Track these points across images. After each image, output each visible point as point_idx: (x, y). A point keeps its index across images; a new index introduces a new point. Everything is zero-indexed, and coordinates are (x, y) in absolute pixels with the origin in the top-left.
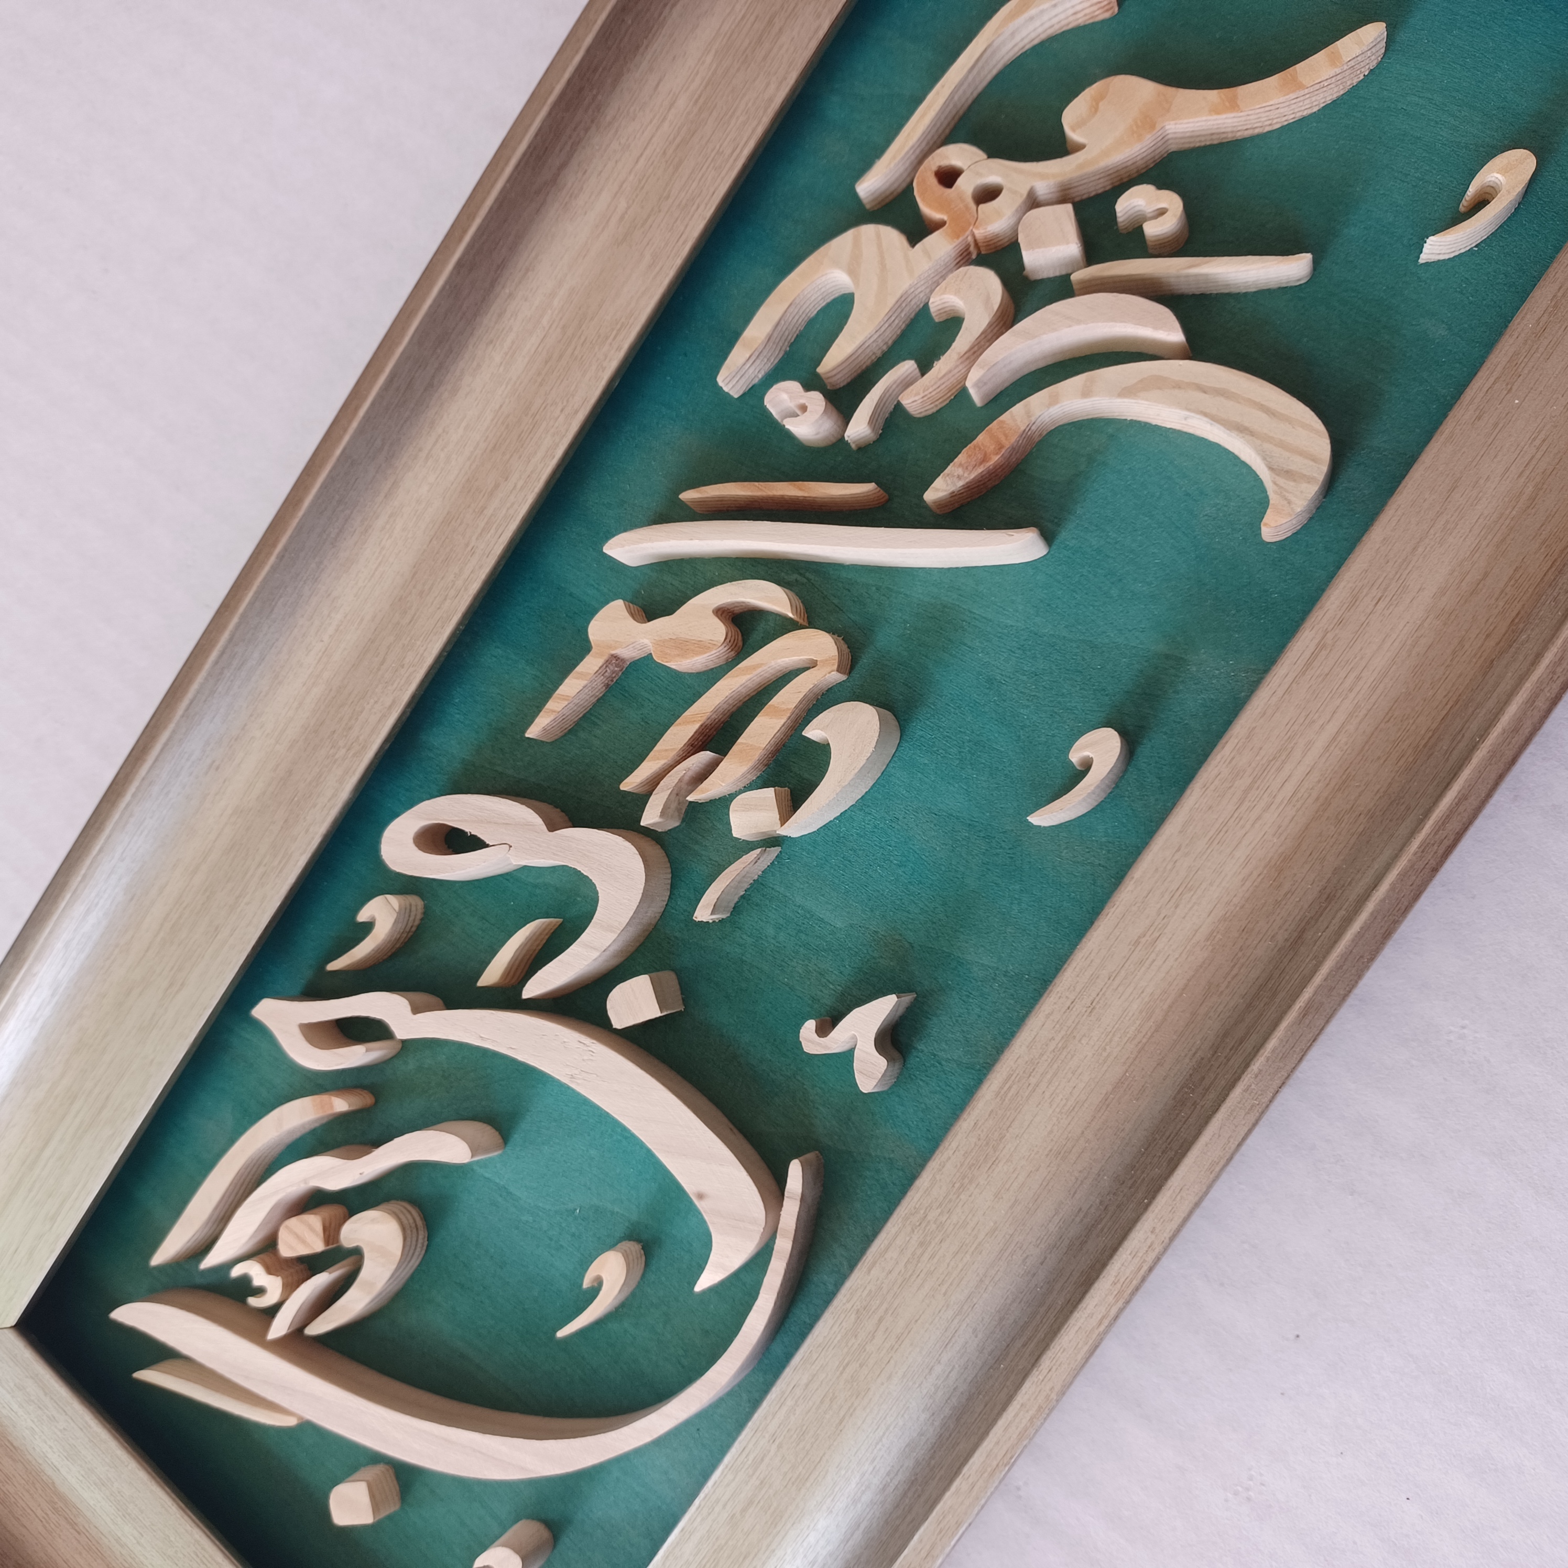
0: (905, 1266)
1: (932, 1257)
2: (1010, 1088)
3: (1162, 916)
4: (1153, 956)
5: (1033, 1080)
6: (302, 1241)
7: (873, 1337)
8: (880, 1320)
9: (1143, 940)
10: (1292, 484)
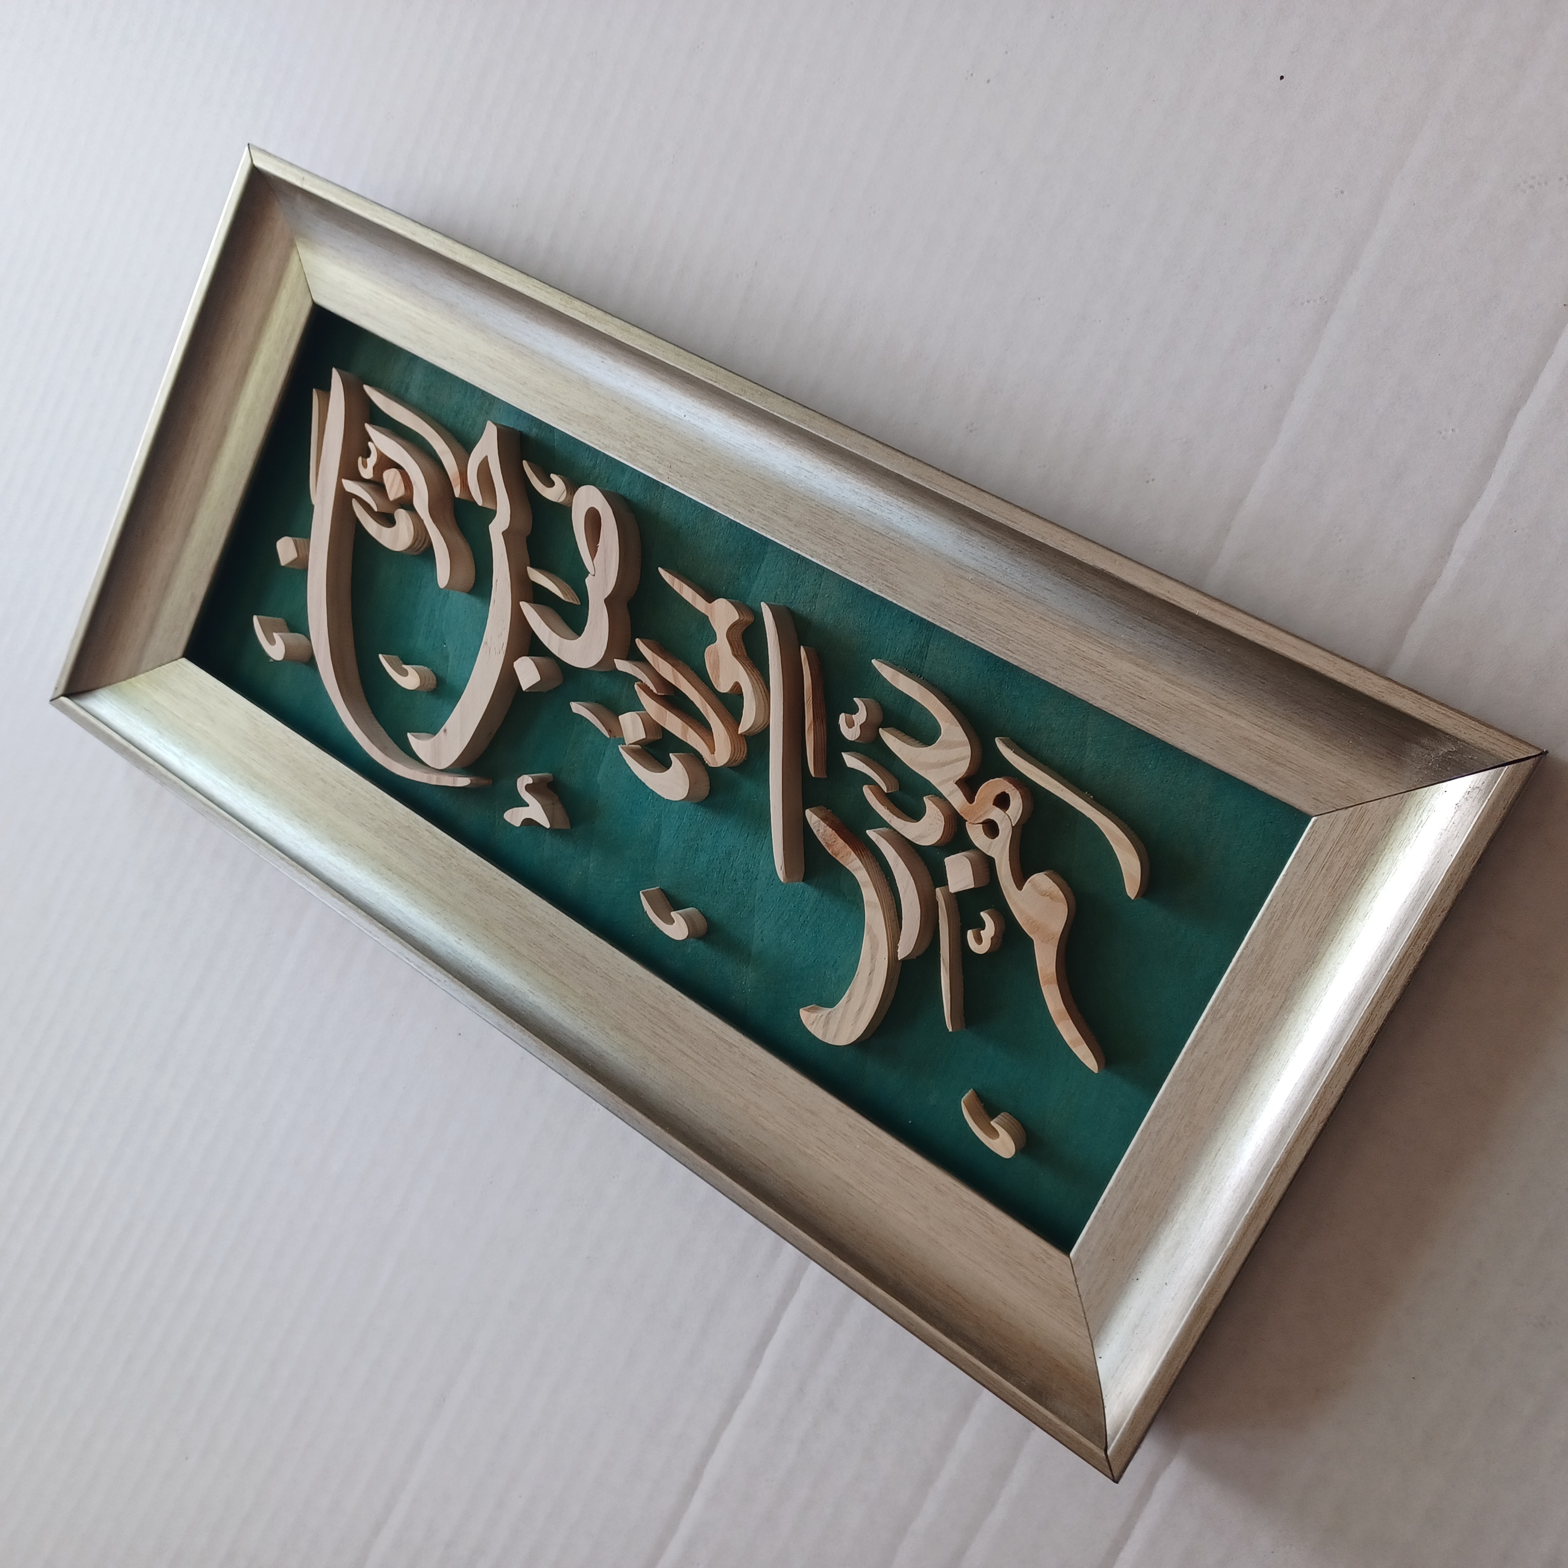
0: (431, 850)
1: (437, 864)
2: (513, 896)
3: (597, 969)
4: (578, 966)
5: (517, 908)
6: (392, 486)
7: (400, 837)
8: (407, 839)
9: (585, 960)
10: (822, 1025)
